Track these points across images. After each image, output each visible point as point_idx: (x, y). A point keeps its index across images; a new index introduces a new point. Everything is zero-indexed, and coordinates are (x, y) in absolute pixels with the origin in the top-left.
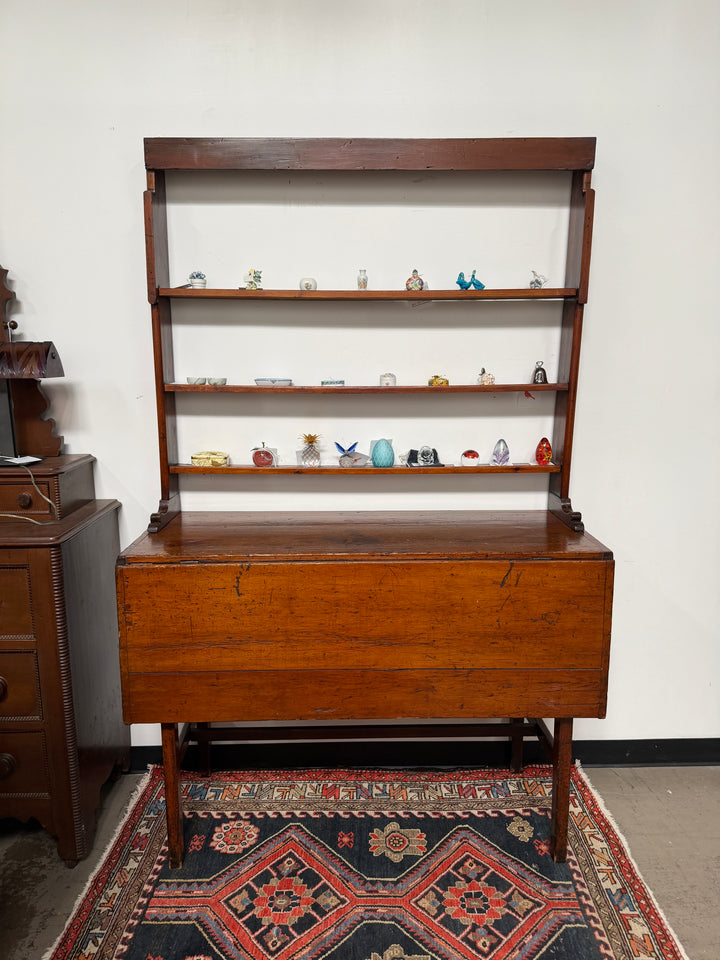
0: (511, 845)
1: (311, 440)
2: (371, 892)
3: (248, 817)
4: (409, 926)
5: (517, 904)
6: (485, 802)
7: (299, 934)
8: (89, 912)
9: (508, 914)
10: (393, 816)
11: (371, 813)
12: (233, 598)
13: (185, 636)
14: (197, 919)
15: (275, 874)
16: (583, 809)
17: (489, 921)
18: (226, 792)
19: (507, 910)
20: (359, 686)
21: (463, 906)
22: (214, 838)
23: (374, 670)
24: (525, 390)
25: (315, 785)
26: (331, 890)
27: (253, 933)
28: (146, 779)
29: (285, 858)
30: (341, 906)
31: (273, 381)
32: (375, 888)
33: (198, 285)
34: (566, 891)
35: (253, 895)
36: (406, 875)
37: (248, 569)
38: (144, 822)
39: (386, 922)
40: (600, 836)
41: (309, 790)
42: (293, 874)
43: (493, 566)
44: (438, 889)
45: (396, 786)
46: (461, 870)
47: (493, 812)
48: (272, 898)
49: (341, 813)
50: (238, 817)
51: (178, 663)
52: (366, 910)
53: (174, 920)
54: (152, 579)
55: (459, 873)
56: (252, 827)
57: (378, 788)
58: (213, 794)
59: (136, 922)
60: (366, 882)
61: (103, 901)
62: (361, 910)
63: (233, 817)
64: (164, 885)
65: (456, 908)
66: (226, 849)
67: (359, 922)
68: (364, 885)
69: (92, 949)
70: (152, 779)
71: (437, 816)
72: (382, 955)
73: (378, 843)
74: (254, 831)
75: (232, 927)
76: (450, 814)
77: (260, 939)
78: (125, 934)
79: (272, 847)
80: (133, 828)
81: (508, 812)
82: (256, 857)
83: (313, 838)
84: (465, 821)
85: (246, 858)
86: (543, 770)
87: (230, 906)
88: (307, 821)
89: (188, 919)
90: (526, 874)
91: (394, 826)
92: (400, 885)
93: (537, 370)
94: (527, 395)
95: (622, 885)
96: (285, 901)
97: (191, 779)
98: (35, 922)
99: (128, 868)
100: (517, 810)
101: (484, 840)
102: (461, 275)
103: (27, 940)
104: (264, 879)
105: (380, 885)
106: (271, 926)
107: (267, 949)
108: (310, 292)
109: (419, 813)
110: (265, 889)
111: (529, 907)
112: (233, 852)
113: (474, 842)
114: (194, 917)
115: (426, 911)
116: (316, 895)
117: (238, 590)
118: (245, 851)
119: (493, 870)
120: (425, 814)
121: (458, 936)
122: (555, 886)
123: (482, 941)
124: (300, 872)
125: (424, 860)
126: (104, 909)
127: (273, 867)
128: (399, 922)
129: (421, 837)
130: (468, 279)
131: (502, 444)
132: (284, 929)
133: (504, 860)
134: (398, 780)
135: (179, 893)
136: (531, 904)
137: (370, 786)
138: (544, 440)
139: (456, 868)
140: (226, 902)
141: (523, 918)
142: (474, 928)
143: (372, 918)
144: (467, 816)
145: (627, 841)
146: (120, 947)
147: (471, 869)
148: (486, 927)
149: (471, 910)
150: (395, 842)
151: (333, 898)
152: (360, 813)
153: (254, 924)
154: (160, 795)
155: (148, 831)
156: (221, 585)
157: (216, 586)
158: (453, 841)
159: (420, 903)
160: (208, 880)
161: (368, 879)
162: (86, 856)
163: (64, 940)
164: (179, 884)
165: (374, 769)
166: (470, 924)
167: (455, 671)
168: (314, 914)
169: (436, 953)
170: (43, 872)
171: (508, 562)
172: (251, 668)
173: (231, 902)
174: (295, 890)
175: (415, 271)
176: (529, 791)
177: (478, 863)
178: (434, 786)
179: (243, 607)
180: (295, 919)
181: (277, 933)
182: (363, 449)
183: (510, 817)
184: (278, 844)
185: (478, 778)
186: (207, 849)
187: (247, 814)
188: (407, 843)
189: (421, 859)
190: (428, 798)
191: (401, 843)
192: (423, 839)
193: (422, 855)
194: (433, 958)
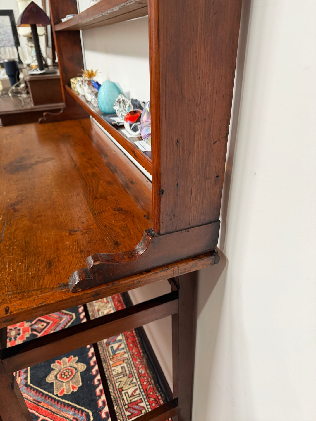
1: (91, 75)
10: (92, 364)
15: (33, 322)
29: (46, 322)
42: (34, 330)
45: (126, 356)
57: (119, 345)
71: (99, 393)
73: (64, 364)
76: (103, 402)
84: (97, 415)
91: (82, 368)
92: (24, 388)
105: (25, 376)
109: (99, 380)
110: (22, 323)
120: (100, 384)
124: (35, 333)
125: (50, 397)
127: (38, 320)
129: (74, 388)
134: (132, 355)
137: (120, 341)
150: (66, 373)
158: (72, 413)
161: (29, 368)
174: (21, 336)
178: (134, 381)
188: (65, 381)
189: (51, 395)
190: (118, 381)
191: (65, 377)
192: (72, 390)
193: (55, 394)
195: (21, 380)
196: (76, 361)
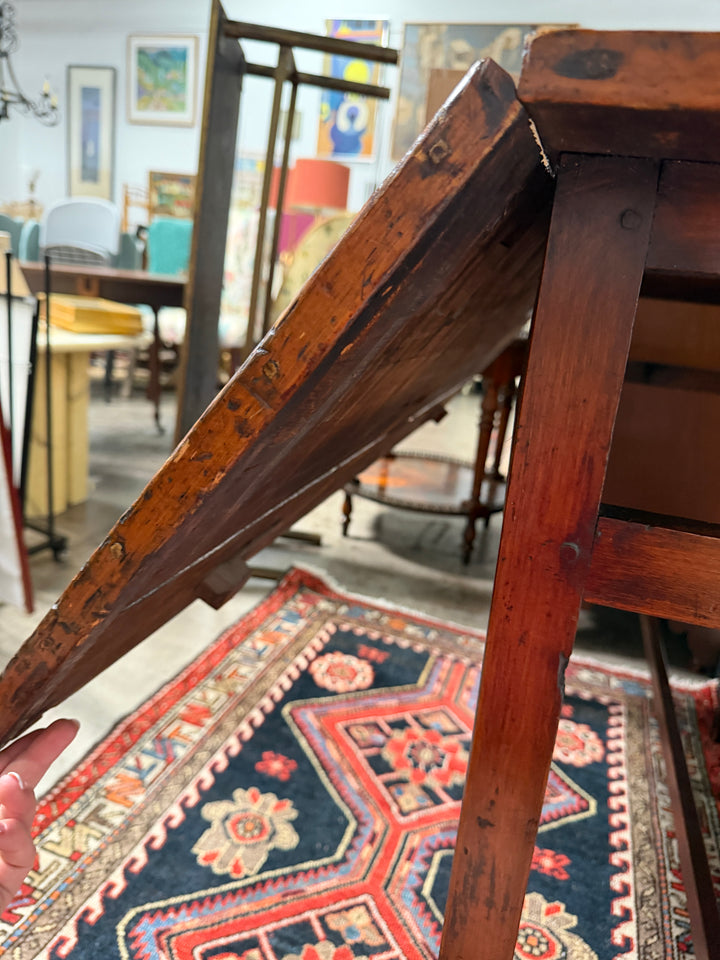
3: (611, 760)
11: (627, 930)
32: (416, 860)
49: (626, 879)
50: (611, 751)
52: (376, 835)
56: (590, 761)
62: (379, 828)
63: (611, 746)
67: (357, 818)
68: (429, 848)
72: (288, 821)
74: (578, 761)
77: (373, 724)
83: (554, 820)
88: (603, 824)
96: (426, 758)
105: (421, 868)
106: (388, 736)
116: (425, 788)
128: (336, 864)
143: (357, 833)
152: (625, 911)
153: (399, 724)
159: (362, 910)
161: (437, 855)
168: (391, 775)
169: (253, 886)
173: (441, 715)
181: (375, 739)
187: (617, 760)
194: (246, 877)
195: (410, 872)
196: (568, 926)
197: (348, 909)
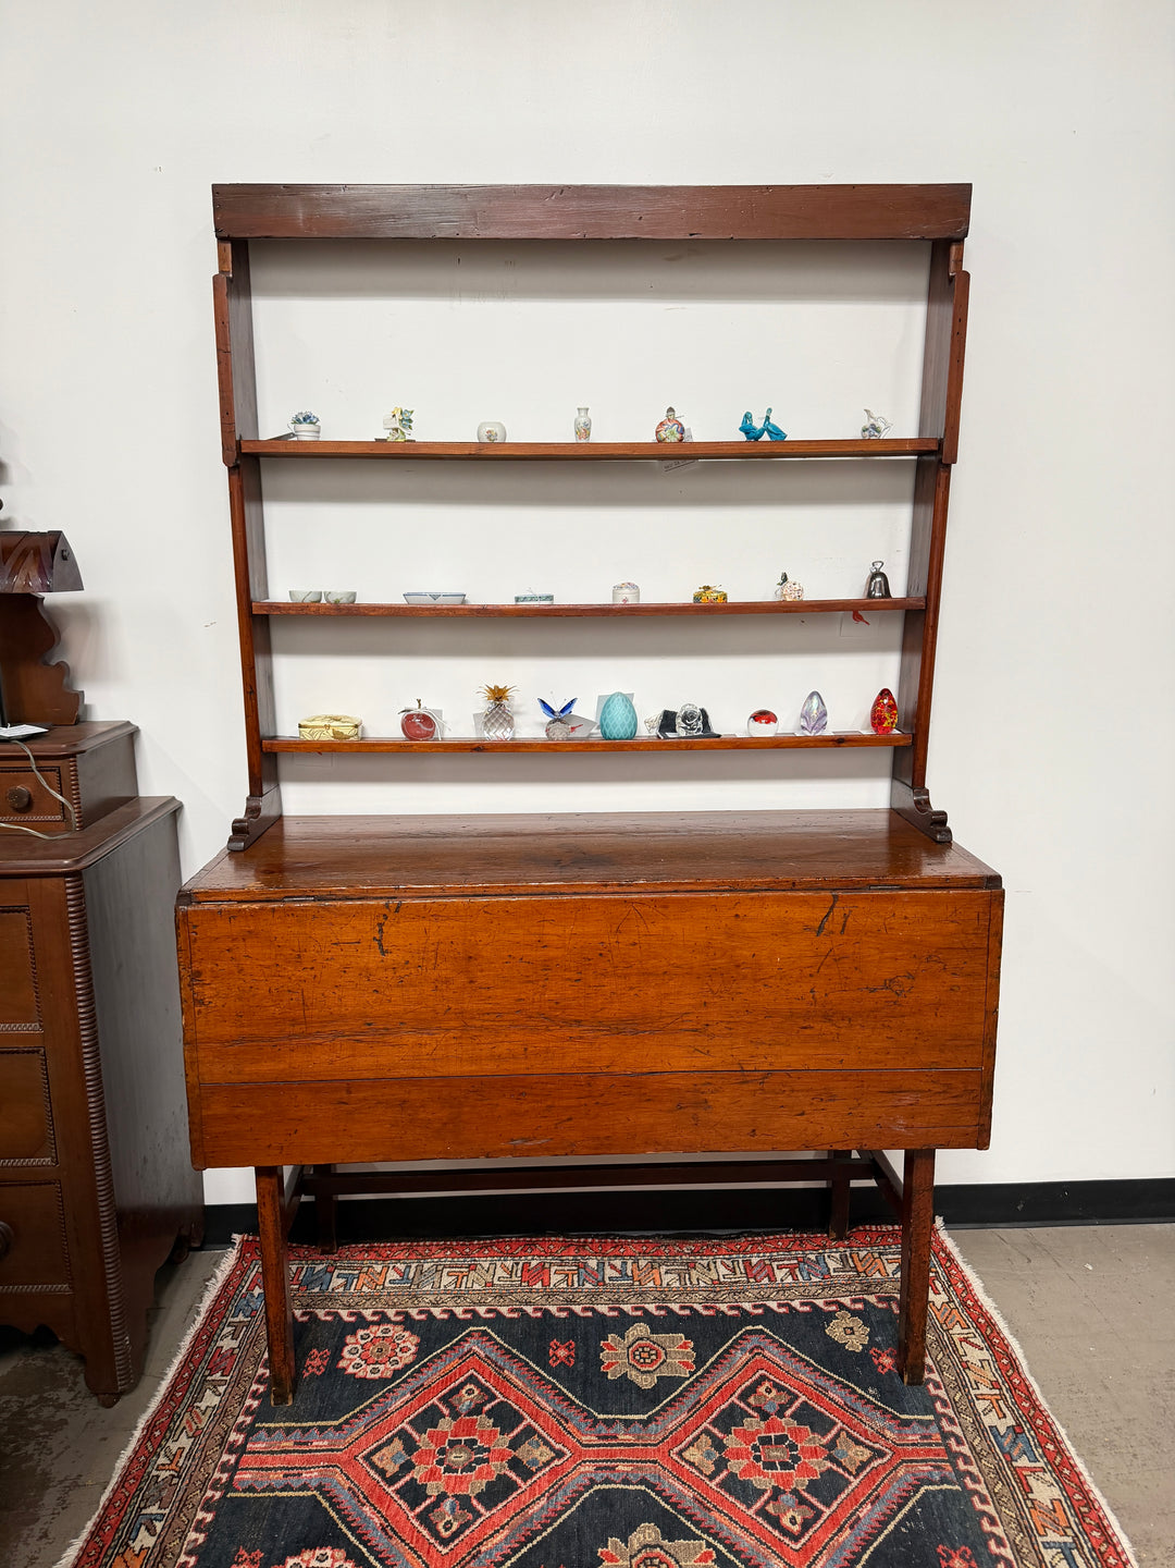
0: (834, 1358)
1: (498, 695)
2: (606, 1437)
3: (399, 1318)
4: (668, 1493)
5: (845, 1454)
6: (790, 1288)
7: (488, 1508)
8: (140, 1479)
9: (830, 1470)
10: (639, 1313)
11: (603, 1309)
12: (372, 958)
13: (294, 1021)
14: (320, 1488)
15: (446, 1411)
16: (949, 1298)
17: (801, 1482)
18: (364, 1279)
19: (829, 1464)
20: (583, 1101)
21: (758, 1459)
22: (345, 1353)
23: (607, 1074)
24: (854, 610)
25: (509, 1263)
26: (540, 1436)
27: (412, 1509)
28: (230, 1258)
29: (462, 1385)
30: (556, 1462)
31: (435, 597)
32: (612, 1432)
33: (306, 434)
34: (923, 1431)
35: (410, 1446)
36: (663, 1409)
37: (397, 910)
38: (227, 1330)
39: (631, 1487)
40: (978, 1341)
41: (500, 1272)
42: (477, 1410)
43: (805, 901)
44: (716, 1431)
45: (643, 1263)
46: (752, 1400)
47: (802, 1304)
48: (443, 1451)
49: (553, 1309)
50: (384, 1319)
51: (282, 1066)
52: (598, 1468)
53: (282, 1490)
54: (237, 927)
55: (749, 1405)
56: (407, 1334)
57: (613, 1267)
58: (341, 1281)
59: (218, 1495)
60: (596, 1421)
61: (162, 1460)
62: (589, 1468)
63: (376, 1318)
64: (263, 1434)
65: (745, 1462)
66: (366, 1372)
67: (587, 1488)
68: (593, 1426)
69: (145, 1540)
70: (241, 1258)
71: (711, 1313)
72: (625, 1541)
73: (616, 1357)
74: (411, 1342)
75: (377, 1500)
76: (731, 1308)
77: (424, 1518)
78: (200, 1515)
79: (442, 1367)
80: (210, 1338)
81: (827, 1304)
82: (414, 1383)
83: (508, 1352)
84: (756, 1320)
85: (398, 1386)
86: (883, 1235)
87: (373, 1466)
88: (498, 1321)
89: (305, 1487)
90: (859, 1405)
91: (641, 1329)
92: (652, 1426)
93: (874, 576)
94: (857, 617)
95: (1016, 1419)
96: (464, 1456)
97: (306, 1258)
98: (50, 1498)
99: (203, 1405)
100: (842, 1300)
101: (789, 1350)
102: (747, 417)
103: (37, 1528)
104: (428, 1419)
105: (619, 1427)
106: (442, 1497)
107: (435, 1534)
108: (492, 444)
109: (682, 1308)
110: (431, 1437)
111: (865, 1458)
112: (377, 1376)
113: (772, 1353)
114: (314, 1484)
115: (697, 1468)
116: (514, 1445)
117: (381, 945)
118: (397, 1374)
119: (803, 1398)
120: (691, 1309)
121: (749, 1507)
122: (907, 1423)
123: (789, 1515)
124: (488, 1407)
125: (692, 1385)
126: (164, 1474)
127: (445, 1400)
128: (652, 1487)
129: (685, 1346)
130: (758, 424)
131: (815, 698)
132: (464, 1502)
133: (822, 1382)
134: (645, 1254)
135: (289, 1445)
136: (868, 1454)
137: (601, 1265)
138: (885, 693)
139: (744, 1397)
140: (367, 1458)
141: (855, 1477)
142: (776, 1494)
143: (608, 1481)
144: (760, 1311)
145: (1022, 1347)
146: (192, 1535)
147: (769, 1397)
148: (795, 1492)
149: (770, 1465)
150: (644, 1355)
151: (544, 1448)
152: (585, 1310)
153: (414, 1493)
154: (254, 1284)
155: (235, 1344)
156: (352, 937)
157: (345, 938)
158: (739, 1354)
159: (686, 1454)
160: (336, 1423)
161: (601, 1416)
162: (133, 1387)
163: (99, 1527)
164: (289, 1431)
165: (607, 1237)
166: (769, 1487)
167: (742, 1075)
168: (513, 1475)
169: (715, 1536)
170: (61, 1415)
171: (828, 894)
172: (404, 1073)
173: (375, 1458)
174: (481, 1436)
175: (671, 410)
176: (860, 1269)
177: (780, 1389)
178: (705, 1263)
179: (390, 973)
180: (481, 1485)
181: (453, 1509)
182: (586, 710)
183: (830, 1312)
184: (451, 1363)
185: (777, 1249)
186: (334, 1372)
187: (397, 1314)
188: (663, 1357)
189: (687, 1382)
190: (695, 1282)
191: (654, 1357)
192: (689, 1350)
193: (688, 1375)
194: (709, 1545)
197: (692, 1464)
